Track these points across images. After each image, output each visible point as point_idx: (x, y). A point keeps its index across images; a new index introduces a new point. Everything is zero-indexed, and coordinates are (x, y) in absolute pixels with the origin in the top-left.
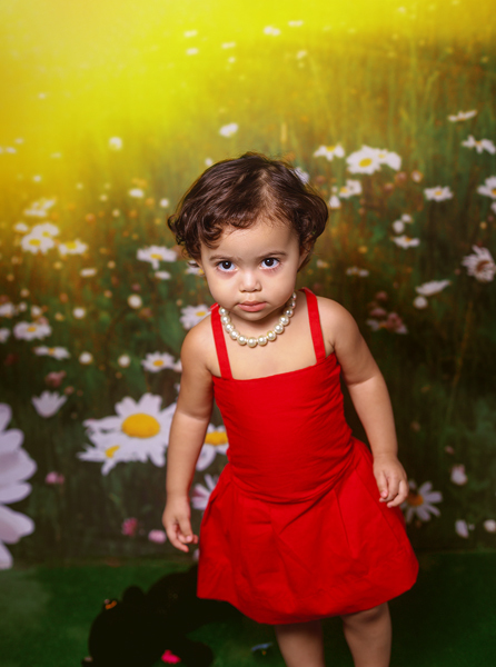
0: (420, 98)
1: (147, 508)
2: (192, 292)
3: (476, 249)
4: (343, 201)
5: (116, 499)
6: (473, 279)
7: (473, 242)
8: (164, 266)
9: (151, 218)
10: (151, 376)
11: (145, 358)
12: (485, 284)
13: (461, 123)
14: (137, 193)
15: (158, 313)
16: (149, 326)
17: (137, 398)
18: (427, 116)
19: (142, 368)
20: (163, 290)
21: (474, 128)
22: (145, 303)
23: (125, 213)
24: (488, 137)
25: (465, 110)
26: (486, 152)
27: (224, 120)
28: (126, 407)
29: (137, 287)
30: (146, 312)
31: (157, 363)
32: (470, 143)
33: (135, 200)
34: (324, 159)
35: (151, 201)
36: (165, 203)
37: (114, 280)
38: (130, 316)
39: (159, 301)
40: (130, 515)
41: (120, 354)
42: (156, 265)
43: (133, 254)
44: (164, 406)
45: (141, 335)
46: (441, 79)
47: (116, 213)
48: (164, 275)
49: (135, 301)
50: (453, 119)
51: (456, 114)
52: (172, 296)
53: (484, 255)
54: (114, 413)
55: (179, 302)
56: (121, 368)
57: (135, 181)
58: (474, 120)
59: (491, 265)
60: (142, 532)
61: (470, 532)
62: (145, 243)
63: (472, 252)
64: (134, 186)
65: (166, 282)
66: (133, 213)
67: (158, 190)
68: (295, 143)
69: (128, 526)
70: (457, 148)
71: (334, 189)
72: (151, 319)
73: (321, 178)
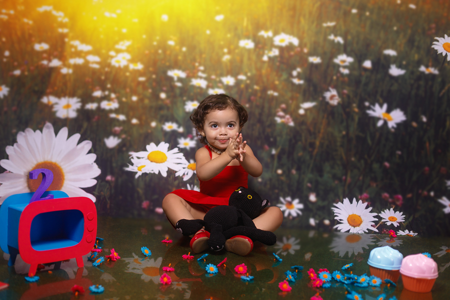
0: (310, 13)
1: (156, 197)
2: (192, 94)
3: (330, 89)
4: (270, 58)
5: (141, 191)
6: (327, 103)
7: (329, 85)
8: (180, 80)
9: (176, 56)
10: (166, 133)
11: (164, 124)
12: (333, 107)
13: (328, 27)
14: (171, 43)
15: (174, 103)
16: (168, 108)
17: (157, 144)
18: (313, 22)
19: (162, 129)
20: (178, 91)
21: (334, 31)
22: (168, 97)
23: (164, 52)
24: (341, 35)
25: (331, 21)
26: (339, 43)
27: (218, 13)
28: (151, 147)
29: (165, 89)
30: (168, 101)
31: (170, 127)
32: (332, 37)
33: (170, 46)
34: (263, 37)
35: (178, 47)
36: (184, 49)
37: (154, 84)
38: (160, 103)
39: (175, 97)
40: (146, 199)
41: (152, 121)
42: (176, 79)
43: (165, 73)
44: (170, 148)
45: (164, 112)
46: (321, 6)
47: (160, 51)
48: (179, 84)
49: (163, 96)
50: (325, 25)
51: (326, 22)
52: (181, 95)
53: (334, 92)
54: (145, 150)
55: (185, 98)
56: (151, 127)
57: (172, 37)
58: (334, 27)
59: (337, 97)
60: (152, 208)
61: (316, 223)
62: (172, 67)
63: (328, 90)
64: (171, 39)
65: (180, 88)
66: (168, 52)
67: (182, 43)
68: (250, 27)
69: (145, 204)
70: (325, 39)
71: (266, 52)
72: (170, 105)
73: (260, 46)
